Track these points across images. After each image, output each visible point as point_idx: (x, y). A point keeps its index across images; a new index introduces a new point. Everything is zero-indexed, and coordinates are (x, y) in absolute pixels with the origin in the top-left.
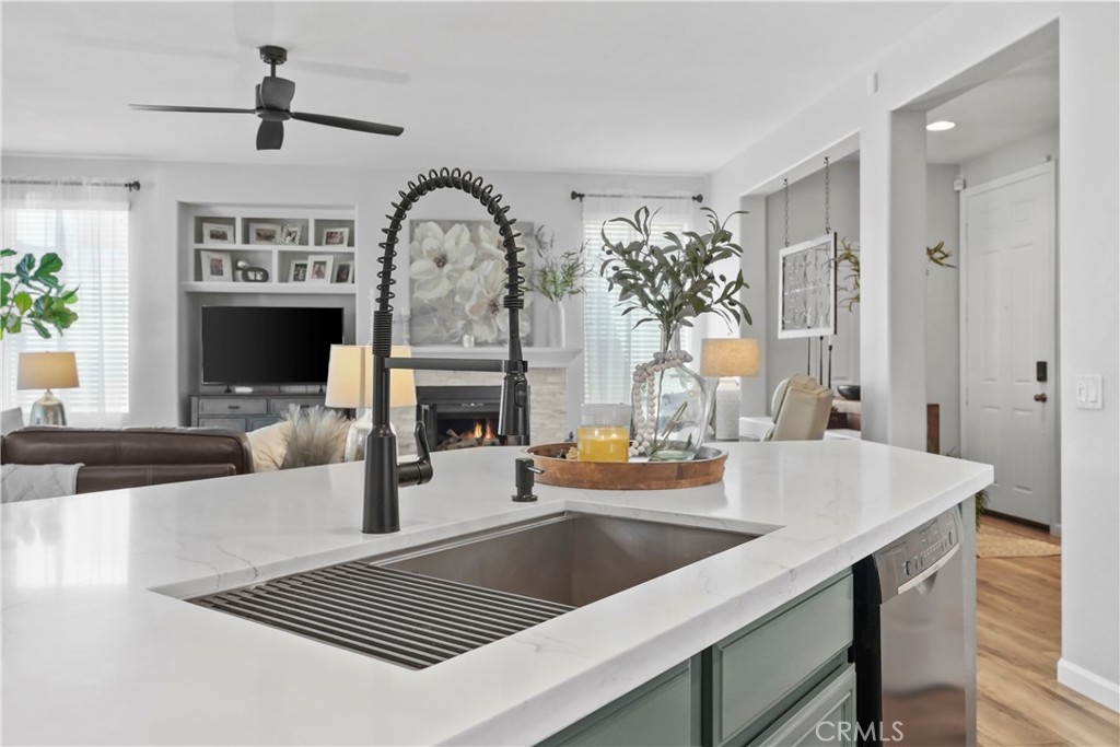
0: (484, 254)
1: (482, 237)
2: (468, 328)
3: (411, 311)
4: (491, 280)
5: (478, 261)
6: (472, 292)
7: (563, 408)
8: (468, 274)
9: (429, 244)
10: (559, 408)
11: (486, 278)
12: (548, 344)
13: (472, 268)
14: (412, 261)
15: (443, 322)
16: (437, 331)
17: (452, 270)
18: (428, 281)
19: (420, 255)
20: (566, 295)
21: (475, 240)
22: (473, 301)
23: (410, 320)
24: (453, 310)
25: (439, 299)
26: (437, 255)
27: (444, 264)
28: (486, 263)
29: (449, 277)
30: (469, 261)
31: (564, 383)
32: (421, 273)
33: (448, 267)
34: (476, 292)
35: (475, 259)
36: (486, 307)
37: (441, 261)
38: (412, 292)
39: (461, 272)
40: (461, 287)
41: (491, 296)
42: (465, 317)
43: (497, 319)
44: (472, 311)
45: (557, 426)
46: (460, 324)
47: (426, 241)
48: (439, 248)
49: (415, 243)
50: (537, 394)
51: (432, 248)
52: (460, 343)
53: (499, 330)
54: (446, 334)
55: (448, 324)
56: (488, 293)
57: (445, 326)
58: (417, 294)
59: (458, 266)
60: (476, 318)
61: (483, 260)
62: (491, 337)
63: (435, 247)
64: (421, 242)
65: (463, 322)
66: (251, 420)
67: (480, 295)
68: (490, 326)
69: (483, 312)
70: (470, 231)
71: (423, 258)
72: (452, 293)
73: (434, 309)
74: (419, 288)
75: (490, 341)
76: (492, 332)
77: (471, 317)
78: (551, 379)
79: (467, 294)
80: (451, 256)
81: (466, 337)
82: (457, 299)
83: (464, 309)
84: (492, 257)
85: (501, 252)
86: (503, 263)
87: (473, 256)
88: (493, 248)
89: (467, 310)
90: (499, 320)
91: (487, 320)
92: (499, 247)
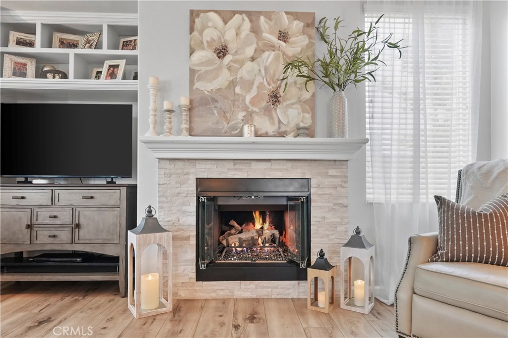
0: (265, 45)
1: (262, 28)
2: (248, 119)
3: (191, 102)
4: (272, 72)
5: (259, 51)
6: (253, 83)
7: (344, 201)
8: (249, 65)
9: (209, 34)
11: (266, 69)
12: (330, 135)
13: (253, 59)
14: (192, 52)
15: (224, 114)
16: (217, 123)
17: (231, 61)
18: (207, 72)
19: (201, 46)
20: (350, 86)
21: (256, 30)
22: (254, 92)
23: (190, 109)
24: (234, 101)
25: (219, 90)
26: (217, 45)
27: (224, 55)
28: (267, 53)
29: (229, 68)
30: (250, 51)
31: (346, 177)
32: (201, 64)
33: (228, 58)
34: (256, 84)
35: (255, 50)
36: (267, 98)
37: (222, 52)
38: (192, 83)
39: (242, 63)
40: (241, 78)
41: (272, 87)
42: (246, 109)
43: (278, 110)
44: (252, 102)
45: (338, 220)
46: (241, 115)
47: (206, 32)
48: (219, 38)
49: (196, 33)
50: (318, 186)
51: (213, 40)
52: (241, 134)
53: (280, 122)
54: (226, 126)
55: (228, 115)
56: (269, 84)
57: (225, 117)
58: (197, 85)
59: (237, 57)
60: (257, 110)
61: (263, 51)
62: (271, 129)
63: (216, 38)
64: (201, 33)
65: (244, 114)
66: (35, 210)
67: (261, 86)
68: (271, 118)
69: (264, 104)
70: (251, 21)
71: (203, 49)
72: (232, 84)
73: (215, 101)
74: (198, 80)
75: (271, 132)
76: (273, 123)
77: (251, 108)
78: (332, 172)
79: (248, 85)
80: (232, 47)
81: (246, 129)
82: (238, 90)
83: (244, 100)
84: (272, 47)
85: (282, 43)
86: (284, 54)
87: (254, 46)
88: (274, 39)
89: (247, 101)
90: (279, 112)
91: (267, 112)
92: (279, 38)
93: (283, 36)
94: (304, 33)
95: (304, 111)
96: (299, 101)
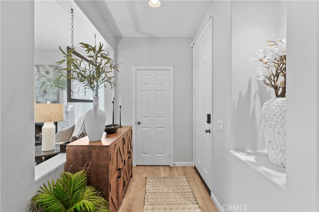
0: (42, 75)
1: (41, 70)
5: (40, 77)
10: (66, 124)
13: (38, 80)
21: (39, 71)
22: (38, 90)
28: (42, 78)
34: (39, 87)
35: (39, 77)
36: (42, 92)
41: (44, 89)
43: (46, 96)
44: (38, 93)
53: (47, 99)
60: (39, 95)
61: (41, 77)
62: (44, 101)
68: (44, 98)
69: (41, 94)
70: (37, 68)
77: (38, 95)
79: (37, 88)
84: (44, 76)
85: (47, 75)
86: (48, 78)
87: (38, 76)
88: (44, 74)
89: (36, 93)
90: (47, 96)
91: (43, 96)
92: (46, 73)
93: (47, 73)
94: (54, 71)
95: (54, 96)
96: (53, 93)
